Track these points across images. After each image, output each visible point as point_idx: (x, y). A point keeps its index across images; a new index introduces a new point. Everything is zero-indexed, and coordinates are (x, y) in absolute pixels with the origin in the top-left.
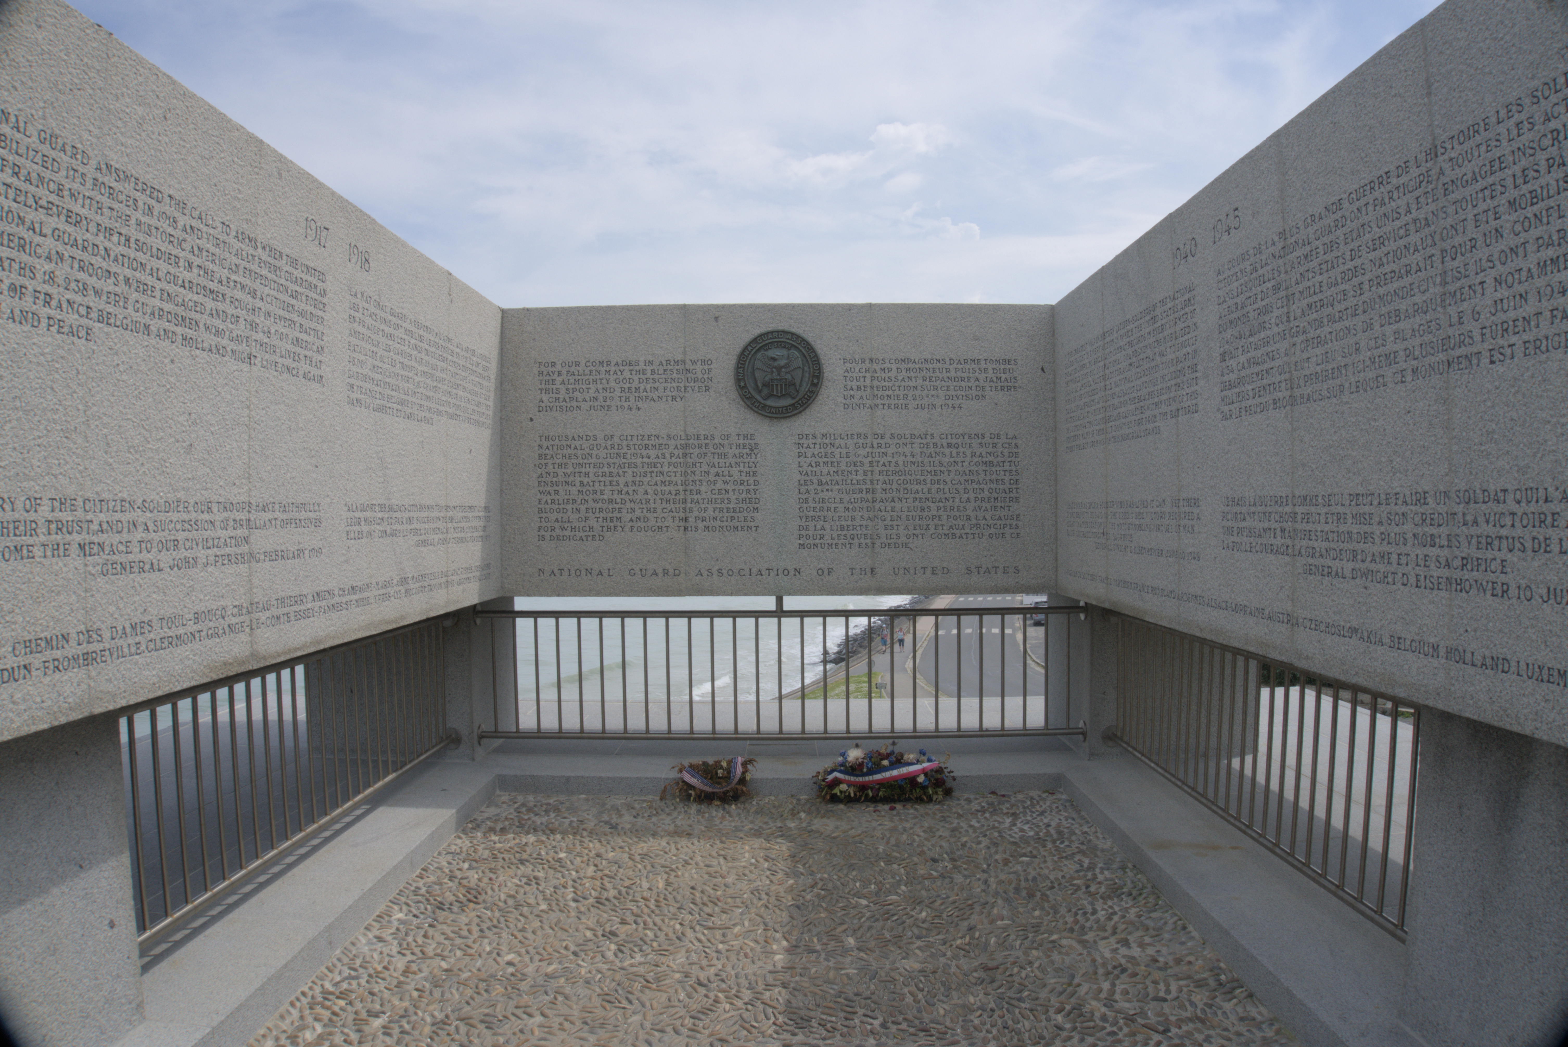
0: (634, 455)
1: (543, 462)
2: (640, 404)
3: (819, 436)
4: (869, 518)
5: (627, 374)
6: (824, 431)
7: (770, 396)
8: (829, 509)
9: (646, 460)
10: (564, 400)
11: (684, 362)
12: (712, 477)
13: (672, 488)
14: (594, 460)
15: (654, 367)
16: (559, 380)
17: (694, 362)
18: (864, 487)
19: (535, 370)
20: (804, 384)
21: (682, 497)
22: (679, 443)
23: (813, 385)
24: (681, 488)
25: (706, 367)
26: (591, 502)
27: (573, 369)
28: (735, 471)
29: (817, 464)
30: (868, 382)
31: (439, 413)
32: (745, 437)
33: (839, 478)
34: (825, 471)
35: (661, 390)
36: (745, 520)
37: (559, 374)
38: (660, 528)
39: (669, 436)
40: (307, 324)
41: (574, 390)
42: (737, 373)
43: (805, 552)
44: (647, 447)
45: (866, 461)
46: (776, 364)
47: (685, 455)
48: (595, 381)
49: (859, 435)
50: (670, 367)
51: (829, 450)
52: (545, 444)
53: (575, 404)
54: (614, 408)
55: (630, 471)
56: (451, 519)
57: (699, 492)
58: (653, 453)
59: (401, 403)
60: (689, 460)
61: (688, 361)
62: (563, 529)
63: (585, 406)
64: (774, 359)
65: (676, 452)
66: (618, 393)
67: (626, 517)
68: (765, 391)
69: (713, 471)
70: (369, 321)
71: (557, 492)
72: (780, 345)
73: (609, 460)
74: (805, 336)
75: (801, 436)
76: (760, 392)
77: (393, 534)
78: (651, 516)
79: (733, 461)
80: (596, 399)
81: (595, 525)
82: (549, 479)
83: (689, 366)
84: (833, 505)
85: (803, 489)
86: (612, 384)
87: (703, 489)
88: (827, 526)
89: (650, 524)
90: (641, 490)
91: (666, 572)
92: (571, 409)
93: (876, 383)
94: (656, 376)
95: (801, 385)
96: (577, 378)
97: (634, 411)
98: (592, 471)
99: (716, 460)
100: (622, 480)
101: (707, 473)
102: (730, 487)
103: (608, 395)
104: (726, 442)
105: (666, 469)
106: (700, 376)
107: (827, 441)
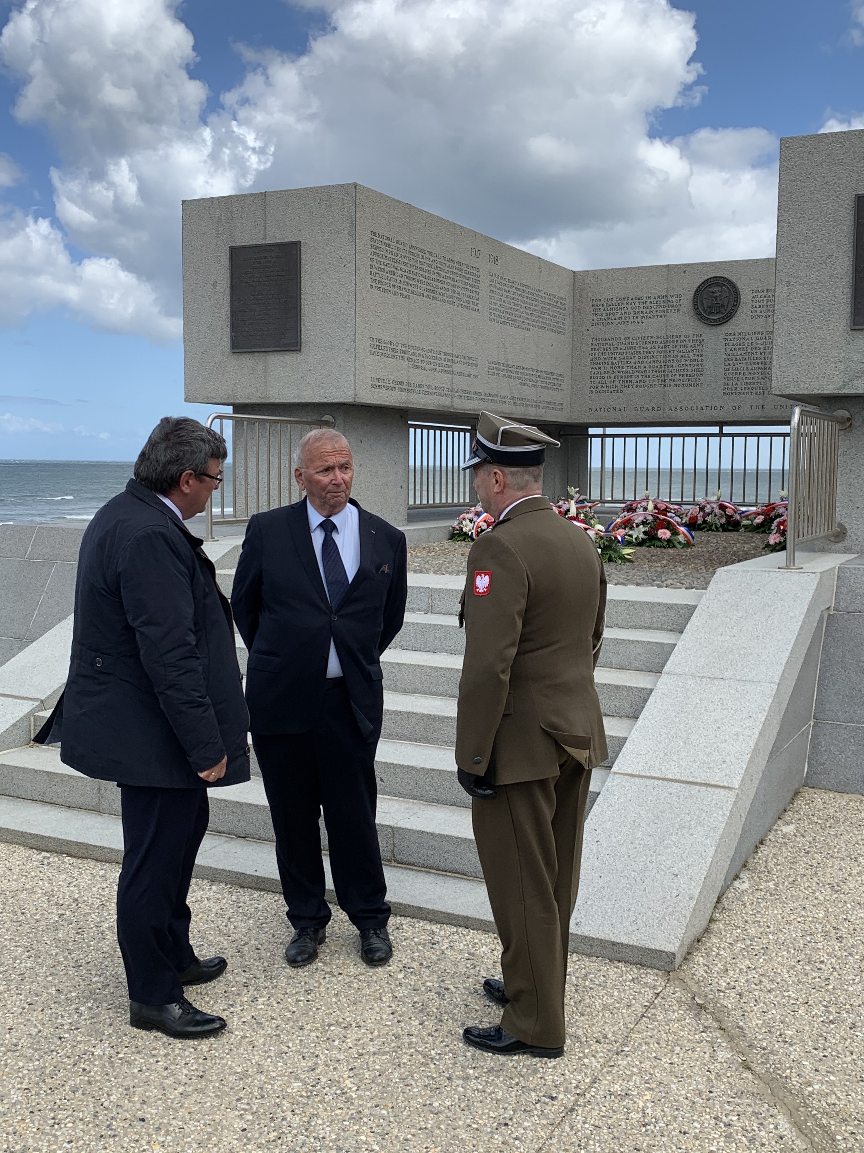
0: (640, 347)
1: (593, 352)
2: (643, 320)
3: (737, 334)
4: (762, 378)
5: (637, 304)
6: (739, 331)
7: (711, 313)
8: (740, 374)
9: (645, 350)
10: (605, 319)
11: (667, 296)
12: (679, 358)
13: (659, 365)
14: (619, 351)
15: (652, 300)
16: (603, 308)
17: (672, 296)
18: (760, 361)
19: (591, 304)
20: (729, 306)
21: (663, 369)
22: (663, 340)
23: (734, 305)
24: (663, 364)
25: (678, 299)
26: (617, 372)
27: (609, 303)
28: (691, 354)
29: (735, 349)
30: (765, 303)
31: (533, 326)
32: (697, 336)
33: (746, 357)
34: (739, 353)
35: (654, 312)
36: (696, 381)
37: (603, 305)
38: (651, 386)
39: (657, 336)
40: (473, 289)
41: (610, 314)
42: (694, 301)
43: (726, 397)
44: (646, 343)
45: (762, 347)
46: (714, 295)
47: (665, 347)
48: (621, 309)
49: (759, 333)
50: (659, 300)
51: (742, 341)
52: (595, 343)
53: (610, 321)
54: (630, 323)
55: (637, 356)
56: (539, 377)
57: (672, 366)
58: (649, 346)
59: (514, 320)
60: (667, 349)
61: (669, 296)
62: (602, 387)
63: (615, 322)
64: (714, 293)
65: (661, 345)
66: (632, 315)
67: (634, 380)
68: (709, 310)
69: (679, 355)
70: (498, 286)
71: (600, 368)
72: (718, 285)
73: (627, 350)
74: (731, 279)
75: (726, 334)
76: (705, 311)
77: (509, 377)
78: (647, 379)
79: (690, 349)
80: (621, 318)
81: (619, 385)
82: (595, 362)
83: (670, 298)
84: (742, 372)
85: (727, 363)
86: (629, 310)
87: (674, 364)
88: (739, 383)
89: (646, 384)
90: (642, 366)
91: (653, 408)
92: (608, 324)
93: (769, 303)
94: (652, 305)
95: (727, 307)
96: (612, 307)
97: (640, 324)
98: (618, 356)
99: (682, 349)
100: (633, 361)
101: (677, 356)
102: (688, 363)
103: (627, 316)
104: (687, 339)
105: (655, 354)
106: (675, 304)
107: (741, 337)
